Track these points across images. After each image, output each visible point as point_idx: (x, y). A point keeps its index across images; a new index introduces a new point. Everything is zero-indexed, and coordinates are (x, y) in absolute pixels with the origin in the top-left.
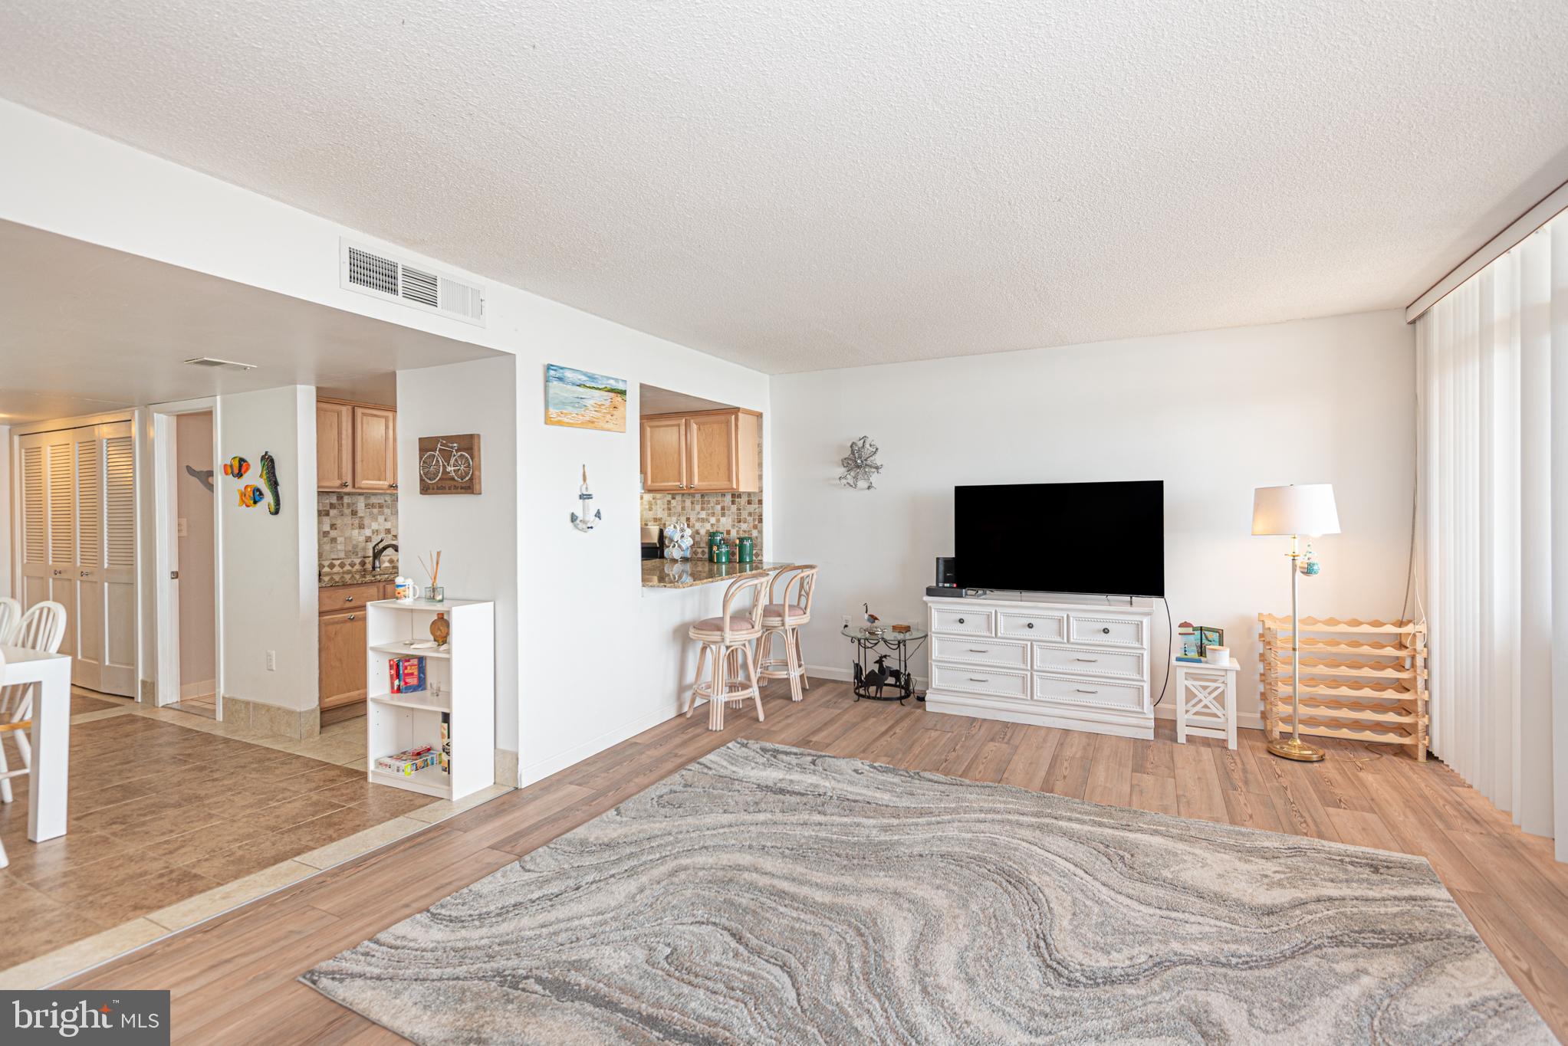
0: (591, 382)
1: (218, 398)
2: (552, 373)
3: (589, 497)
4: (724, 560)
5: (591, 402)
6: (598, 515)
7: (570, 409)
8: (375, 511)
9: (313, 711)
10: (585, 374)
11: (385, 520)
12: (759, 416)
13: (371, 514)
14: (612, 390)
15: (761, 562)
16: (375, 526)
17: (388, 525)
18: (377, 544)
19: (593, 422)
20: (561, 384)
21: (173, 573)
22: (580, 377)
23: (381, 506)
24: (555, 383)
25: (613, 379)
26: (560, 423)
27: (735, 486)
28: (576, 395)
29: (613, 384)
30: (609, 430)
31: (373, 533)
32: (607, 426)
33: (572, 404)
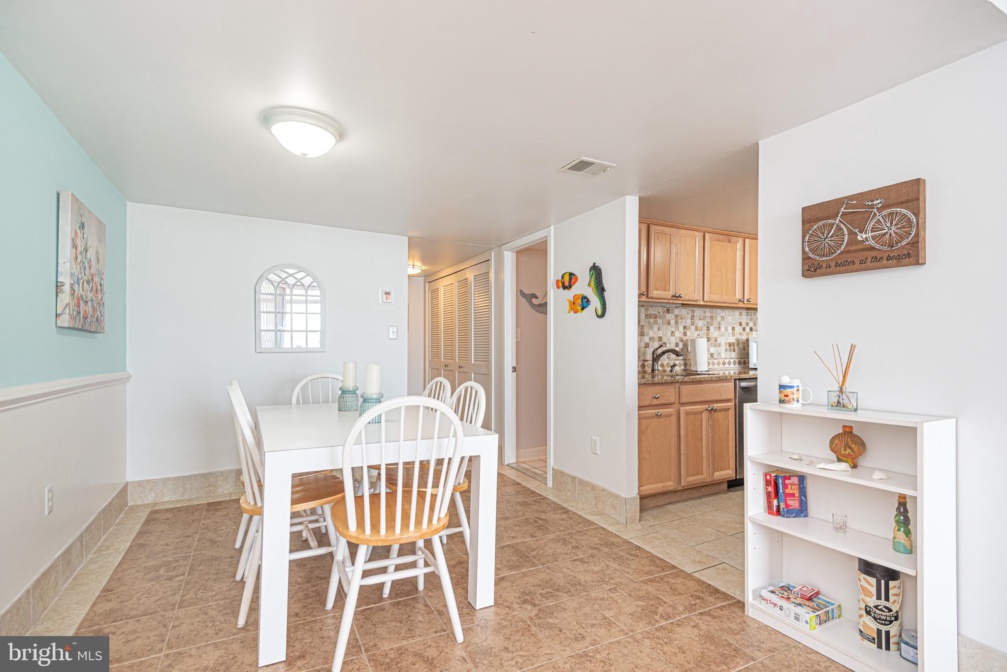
1: (552, 227)
8: (652, 320)
9: (634, 499)
11: (659, 329)
13: (649, 323)
16: (651, 334)
17: (660, 334)
18: (657, 349)
21: (513, 367)
23: (655, 317)
31: (650, 340)
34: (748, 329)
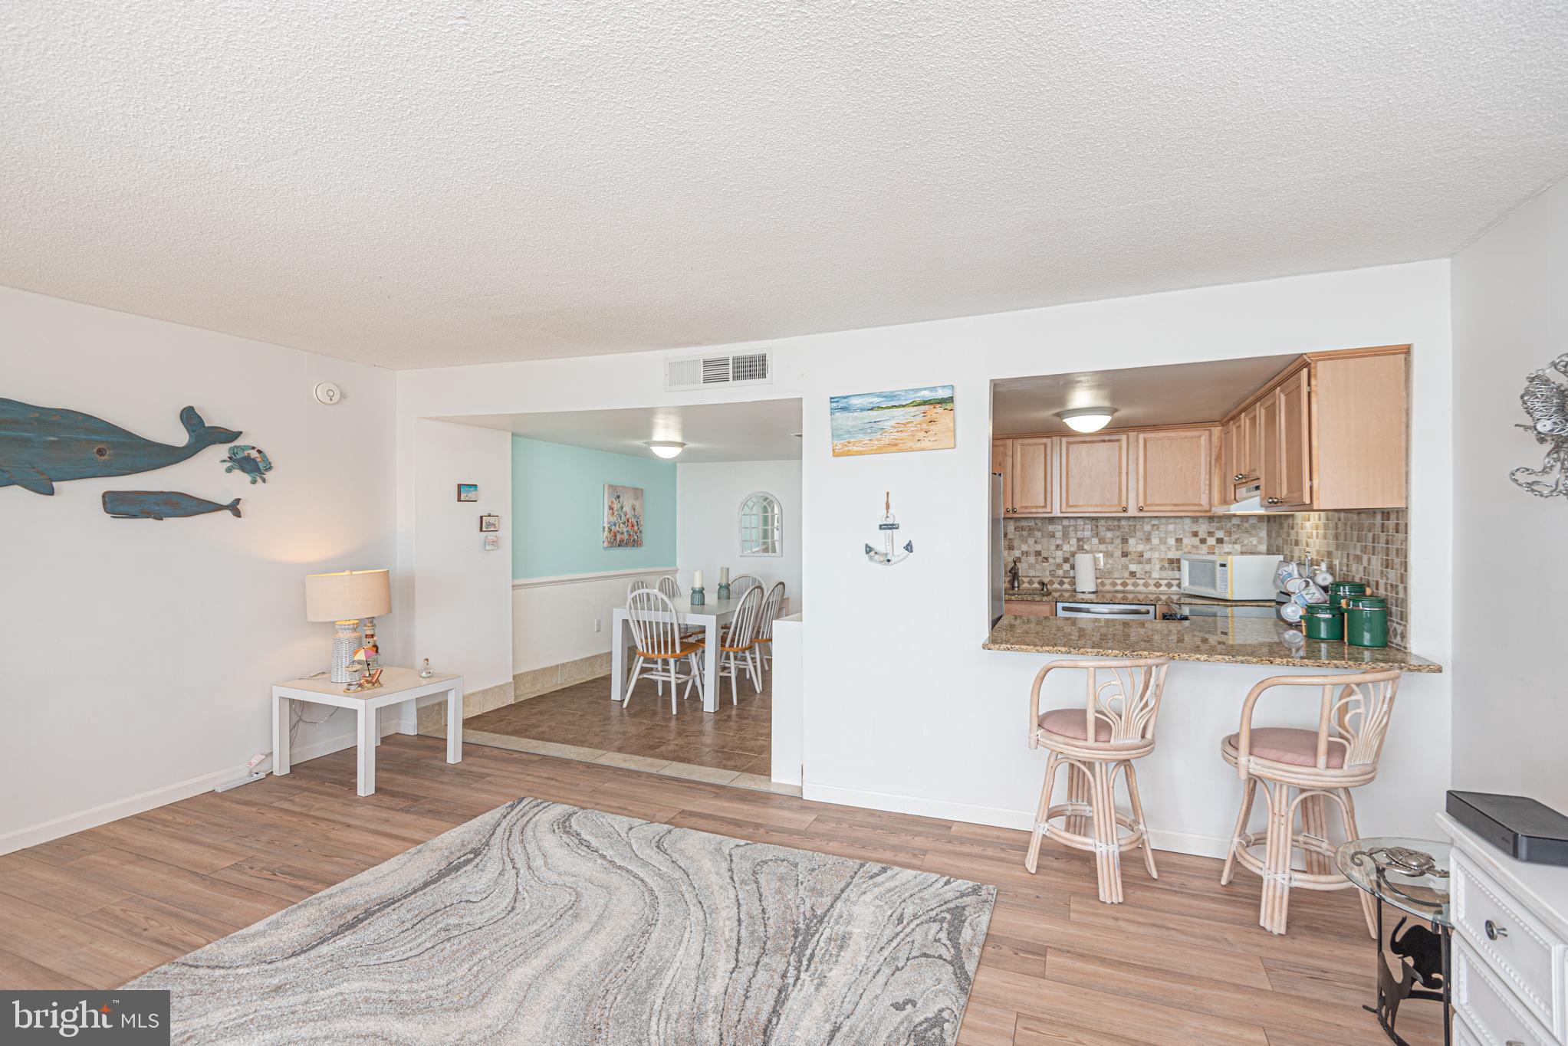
0: (891, 401)
2: (840, 405)
3: (892, 527)
4: (1323, 635)
5: (893, 423)
6: (909, 547)
7: (860, 436)
10: (879, 395)
12: (1407, 351)
14: (925, 403)
15: (1403, 649)
19: (896, 445)
20: (846, 414)
22: (871, 400)
24: (838, 414)
25: (925, 389)
26: (848, 454)
27: (1308, 501)
28: (866, 421)
29: (927, 395)
30: (923, 449)
32: (919, 445)
33: (863, 430)
34: (1211, 541)
